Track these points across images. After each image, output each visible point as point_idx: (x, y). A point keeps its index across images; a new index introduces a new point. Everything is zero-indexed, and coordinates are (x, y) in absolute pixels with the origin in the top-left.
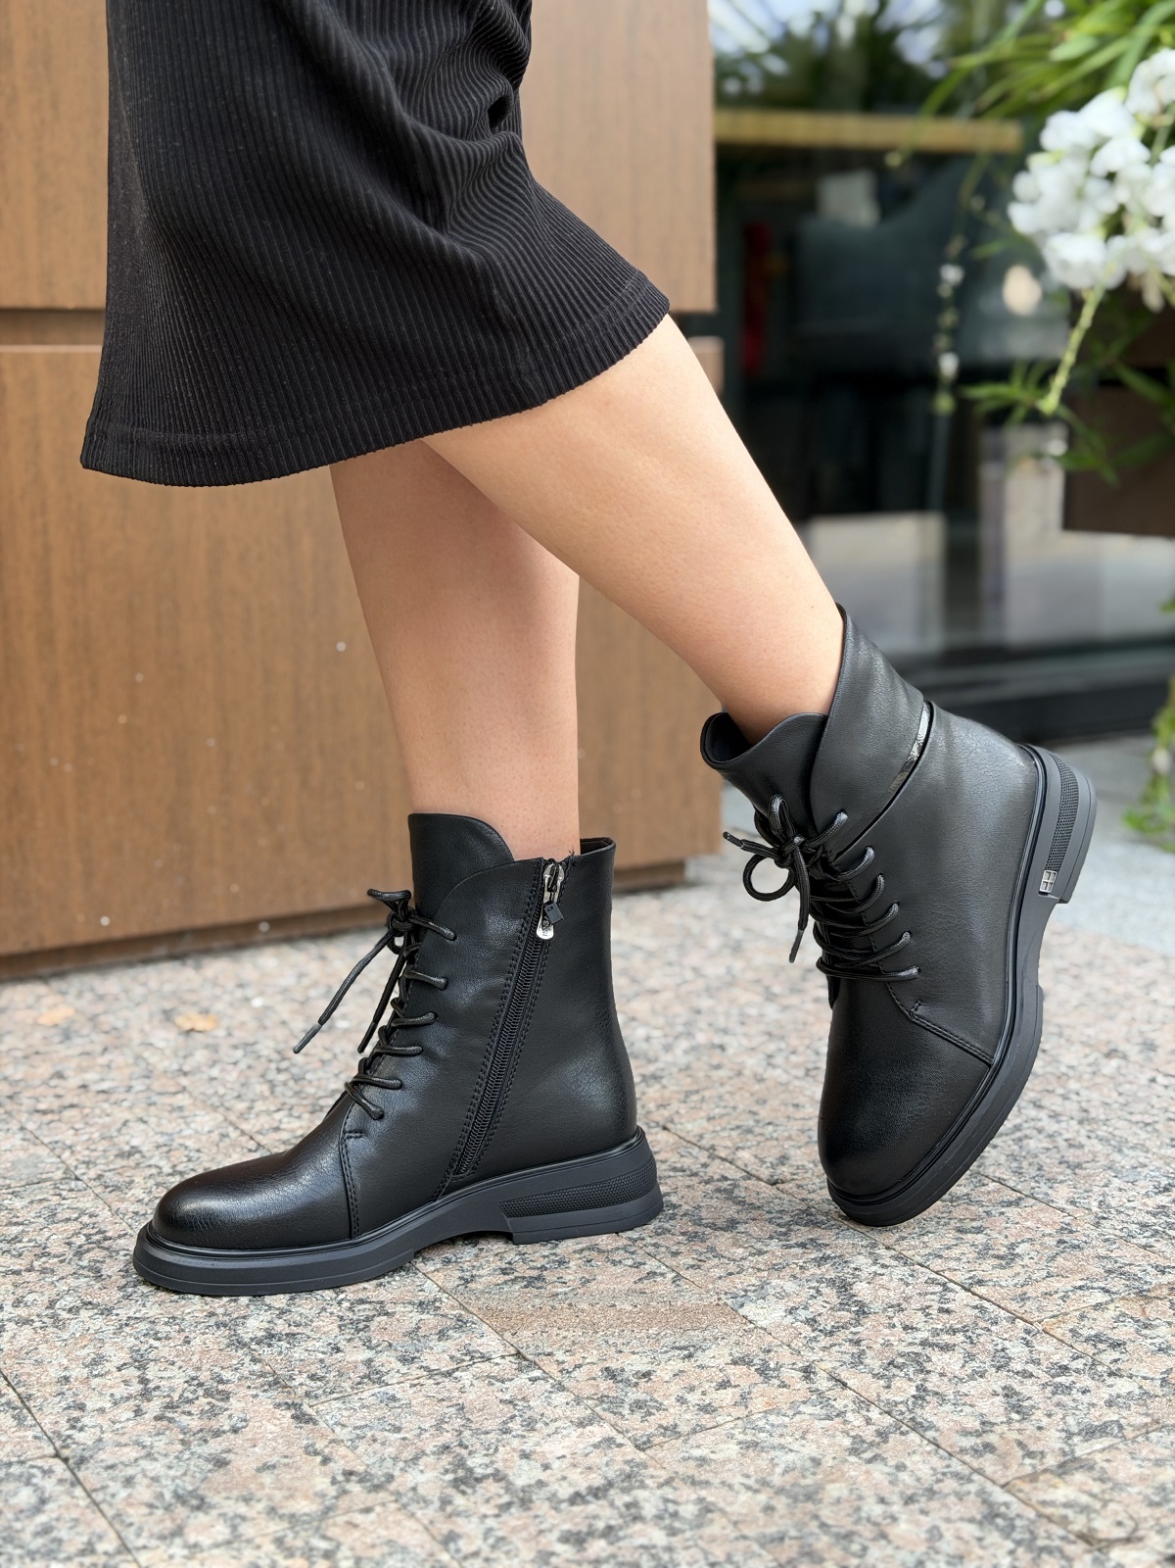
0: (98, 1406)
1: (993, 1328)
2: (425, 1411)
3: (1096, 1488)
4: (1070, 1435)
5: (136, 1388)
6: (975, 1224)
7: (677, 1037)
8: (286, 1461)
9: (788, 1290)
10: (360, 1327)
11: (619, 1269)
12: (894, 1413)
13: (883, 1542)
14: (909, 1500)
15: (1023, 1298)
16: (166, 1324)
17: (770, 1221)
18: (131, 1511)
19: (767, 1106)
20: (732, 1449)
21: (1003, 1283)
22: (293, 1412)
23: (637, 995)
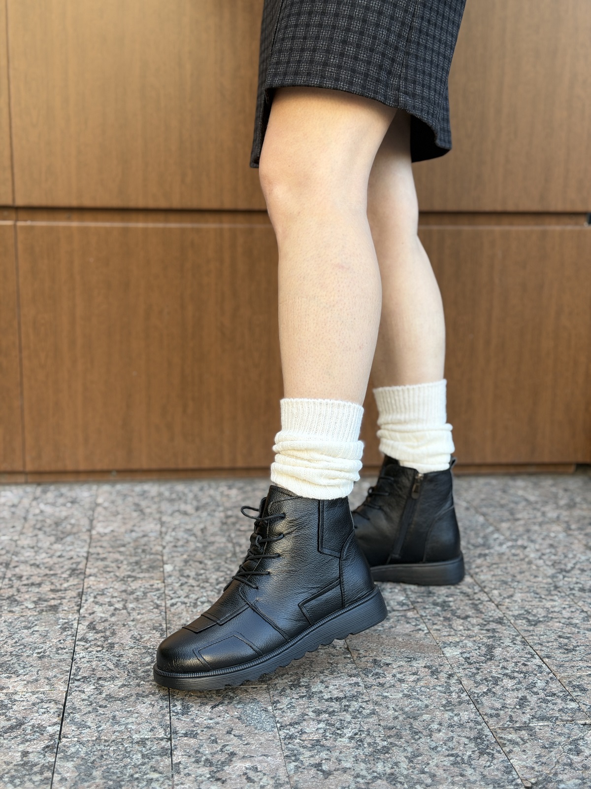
1: (538, 675)
3: (526, 737)
4: (534, 717)
6: (568, 635)
7: (509, 540)
9: (468, 645)
11: (408, 626)
12: (471, 696)
13: (429, 737)
14: (452, 726)
15: (561, 666)
17: (483, 619)
19: (523, 575)
20: (401, 695)
21: (558, 659)
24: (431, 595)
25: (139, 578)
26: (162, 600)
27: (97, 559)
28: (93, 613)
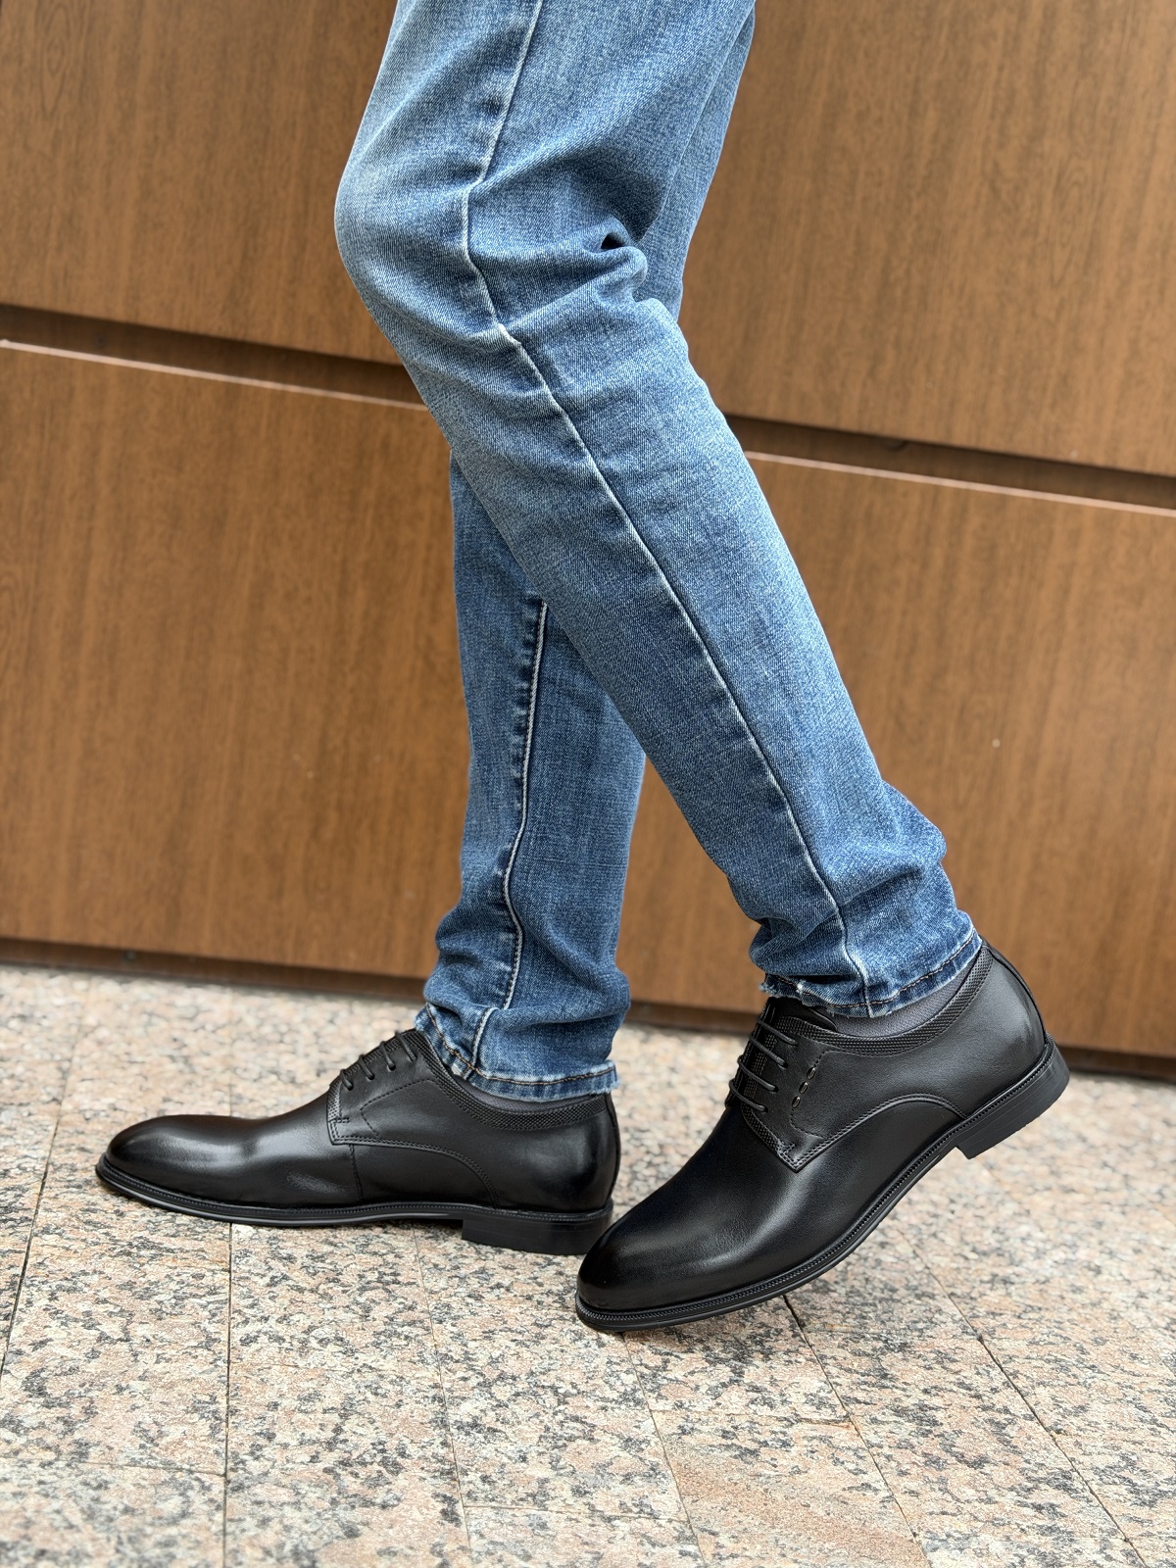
0: (285, 1441)
2: (563, 1550)
5: (329, 1434)
7: (1055, 1247)
8: (410, 1552)
9: (992, 1549)
10: (558, 1442)
11: (836, 1470)
16: (391, 1382)
17: (1022, 1471)
18: (248, 1551)
22: (446, 1506)
23: (1048, 1189)
24: (886, 1383)
25: (168, 1251)
26: (218, 1322)
27: (69, 1185)
28: (43, 1343)
